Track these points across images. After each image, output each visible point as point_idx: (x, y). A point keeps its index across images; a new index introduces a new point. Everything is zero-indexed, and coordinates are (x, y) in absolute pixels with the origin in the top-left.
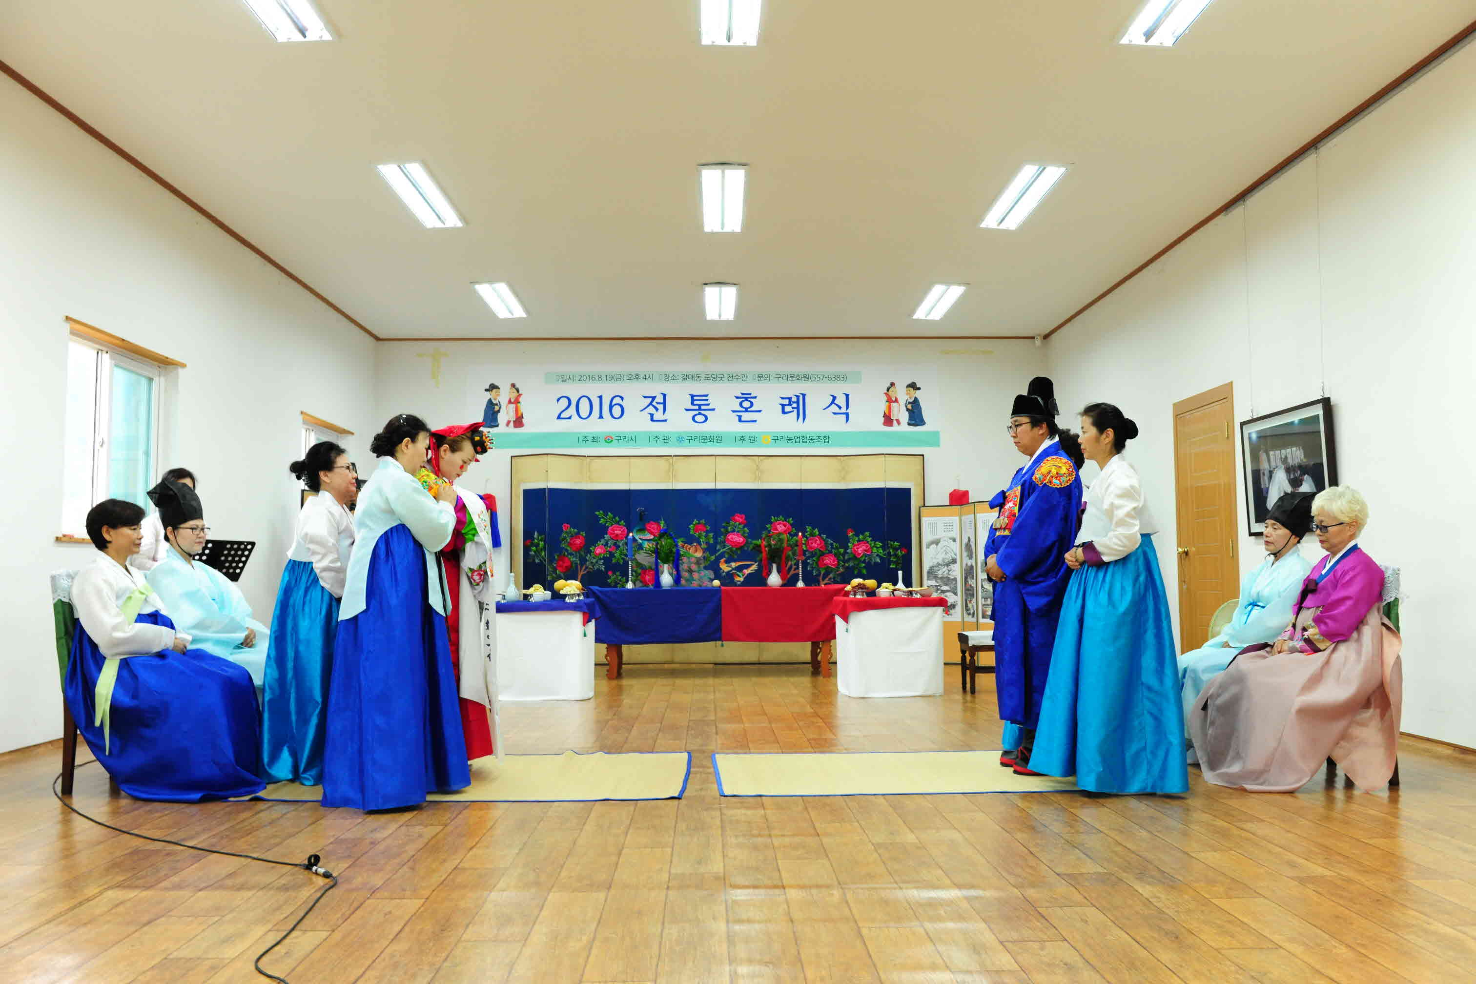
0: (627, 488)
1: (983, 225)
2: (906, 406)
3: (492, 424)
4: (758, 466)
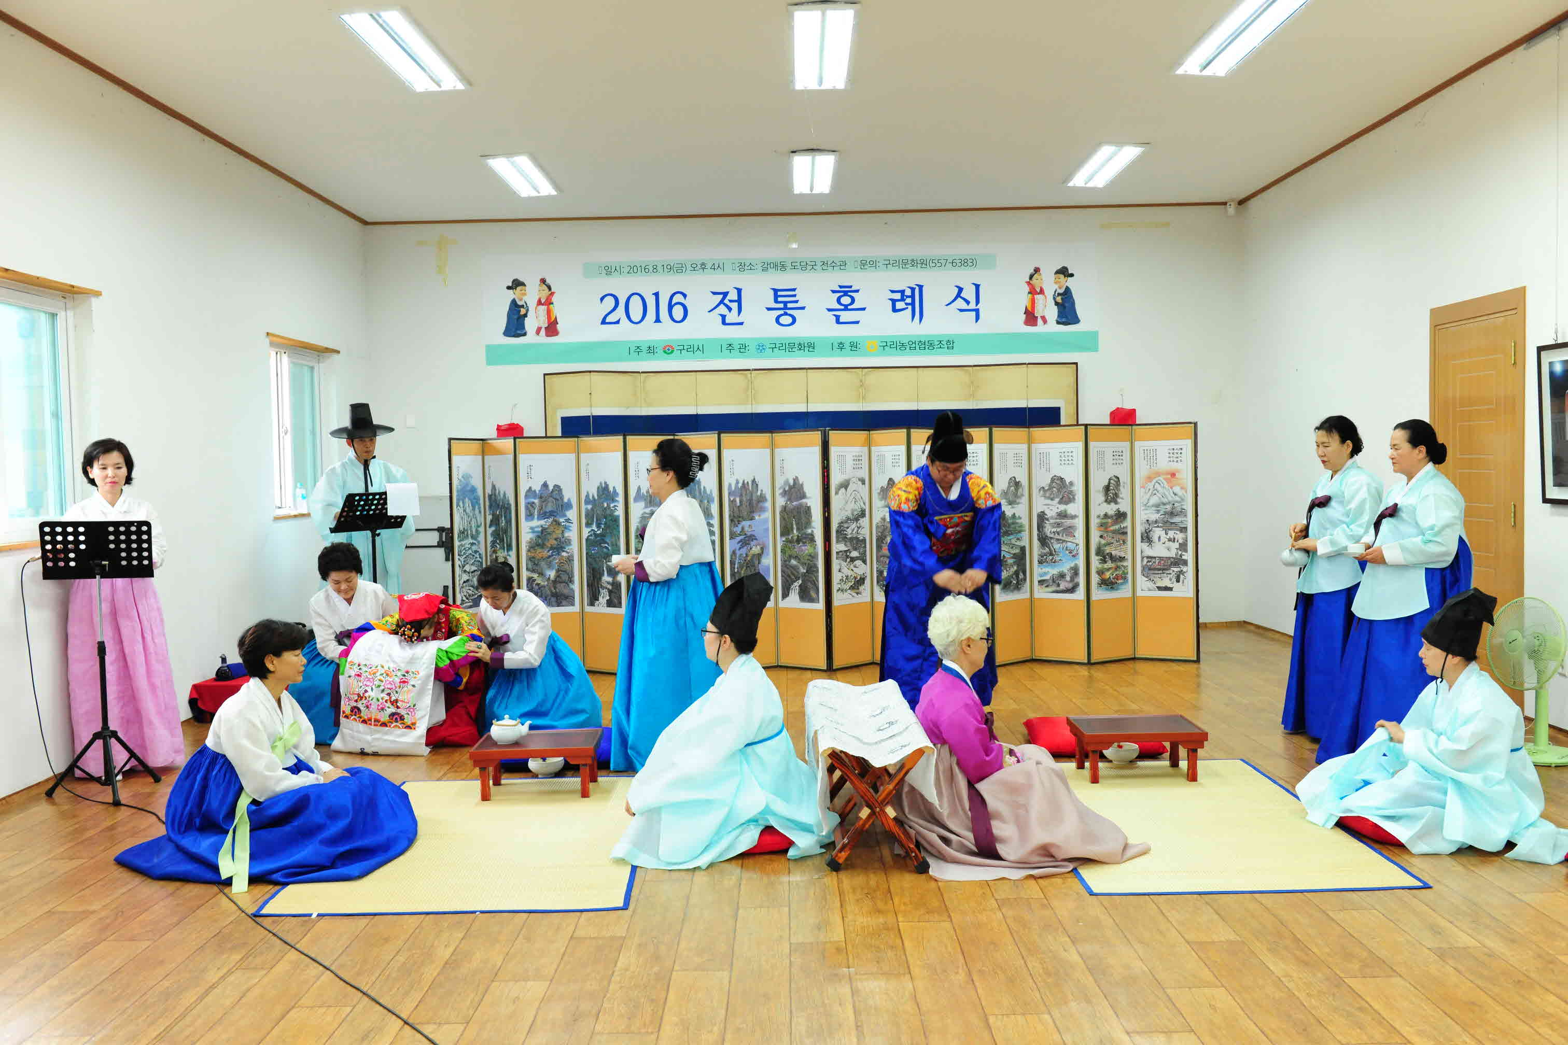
1: (1180, 71)
2: (1054, 299)
3: (519, 332)
4: (861, 381)
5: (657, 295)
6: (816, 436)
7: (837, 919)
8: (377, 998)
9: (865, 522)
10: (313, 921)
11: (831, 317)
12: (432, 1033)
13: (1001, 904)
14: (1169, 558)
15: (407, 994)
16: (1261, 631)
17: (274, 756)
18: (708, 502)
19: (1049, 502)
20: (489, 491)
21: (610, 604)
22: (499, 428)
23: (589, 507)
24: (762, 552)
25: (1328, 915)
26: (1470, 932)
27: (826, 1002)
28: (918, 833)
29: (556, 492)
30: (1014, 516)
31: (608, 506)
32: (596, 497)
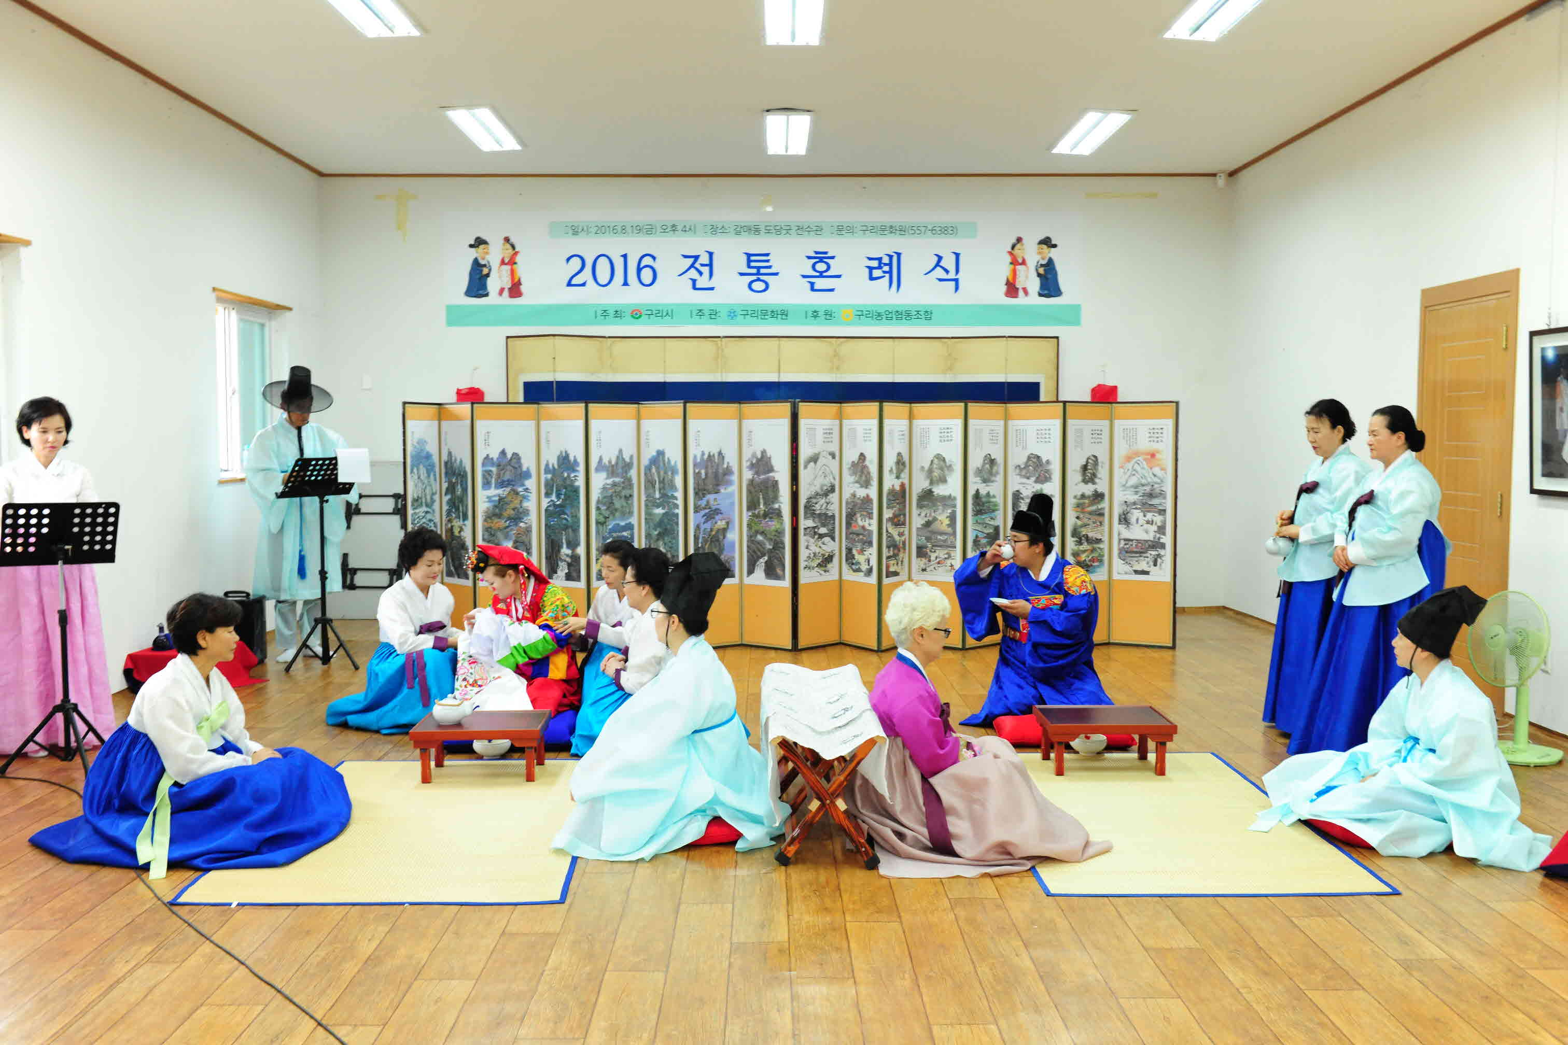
0: (662, 380)
1: (1168, 35)
2: (1037, 270)
3: (481, 292)
4: (835, 351)
5: (625, 256)
6: (786, 408)
7: (781, 917)
8: (291, 996)
9: (834, 497)
10: (232, 910)
11: (805, 283)
12: (345, 1036)
13: (955, 903)
14: (1147, 541)
15: (323, 992)
16: (1241, 617)
17: (198, 737)
18: (672, 474)
19: (1025, 480)
20: (445, 457)
21: (569, 577)
22: (459, 392)
23: (549, 476)
24: (728, 526)
25: (1292, 922)
26: (1439, 942)
27: (764, 1007)
28: (870, 827)
29: (514, 461)
30: (988, 494)
31: (569, 476)
32: (556, 466)
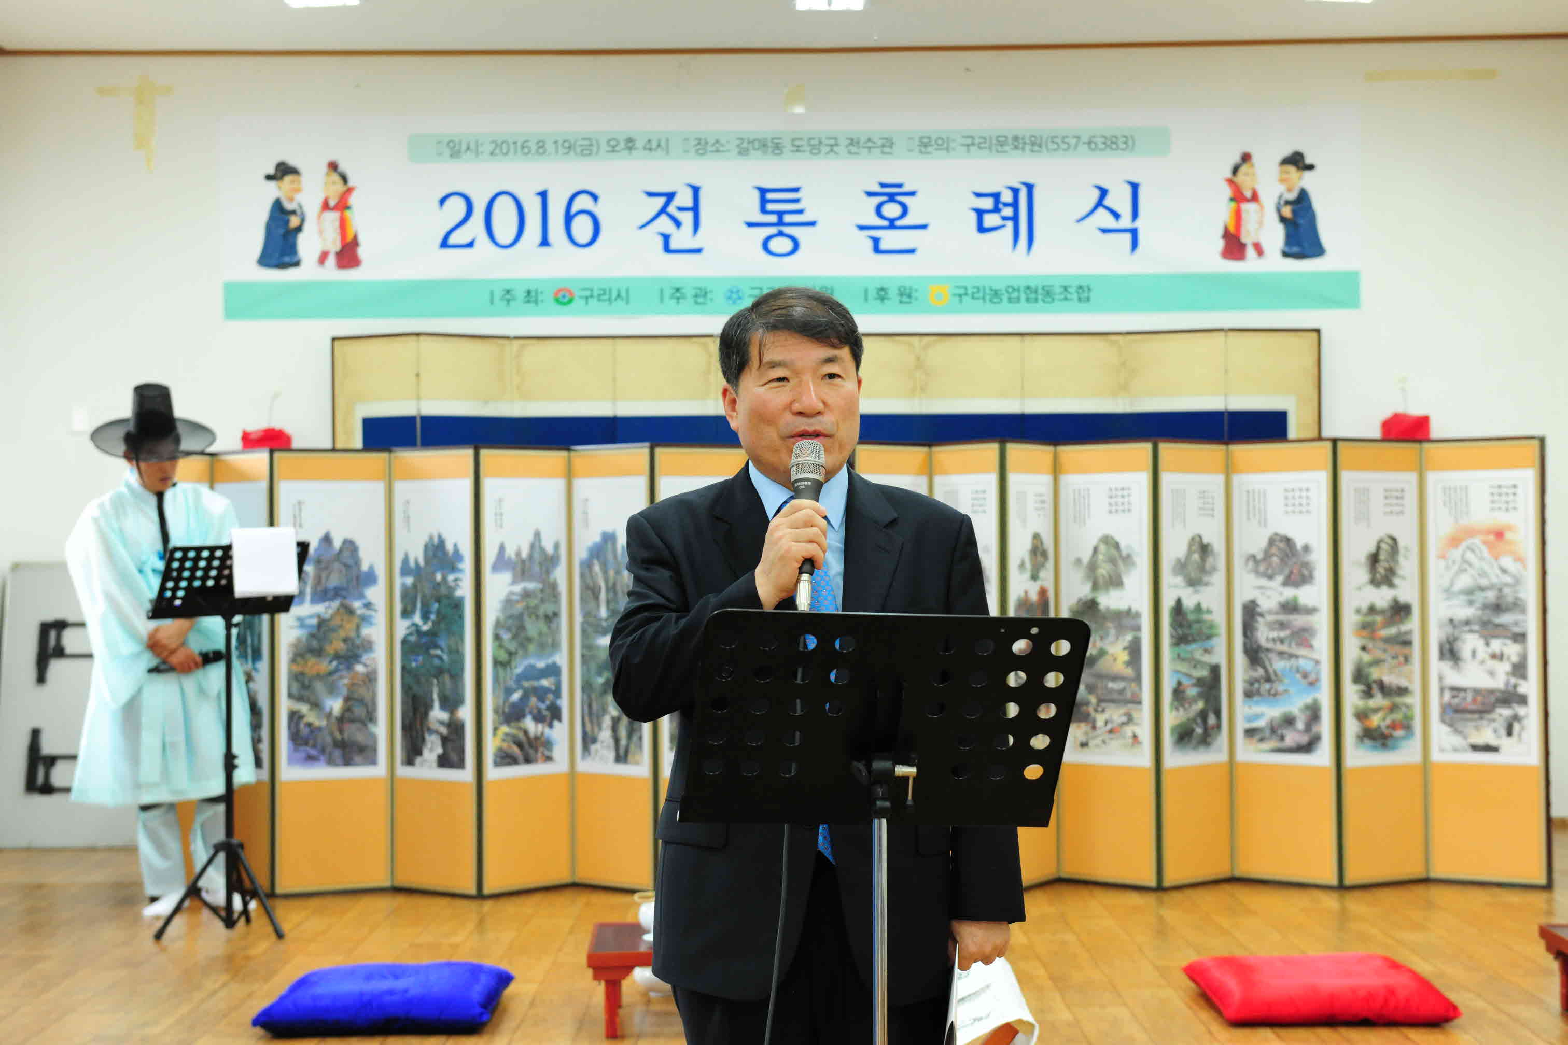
0: (609, 414)
2: (1279, 211)
3: (287, 259)
4: (918, 358)
5: (543, 195)
11: (863, 241)
14: (1493, 691)
19: (1264, 582)
21: (444, 762)
22: (247, 435)
23: (409, 581)
29: (346, 553)
30: (1198, 608)
31: (444, 579)
32: (422, 562)
